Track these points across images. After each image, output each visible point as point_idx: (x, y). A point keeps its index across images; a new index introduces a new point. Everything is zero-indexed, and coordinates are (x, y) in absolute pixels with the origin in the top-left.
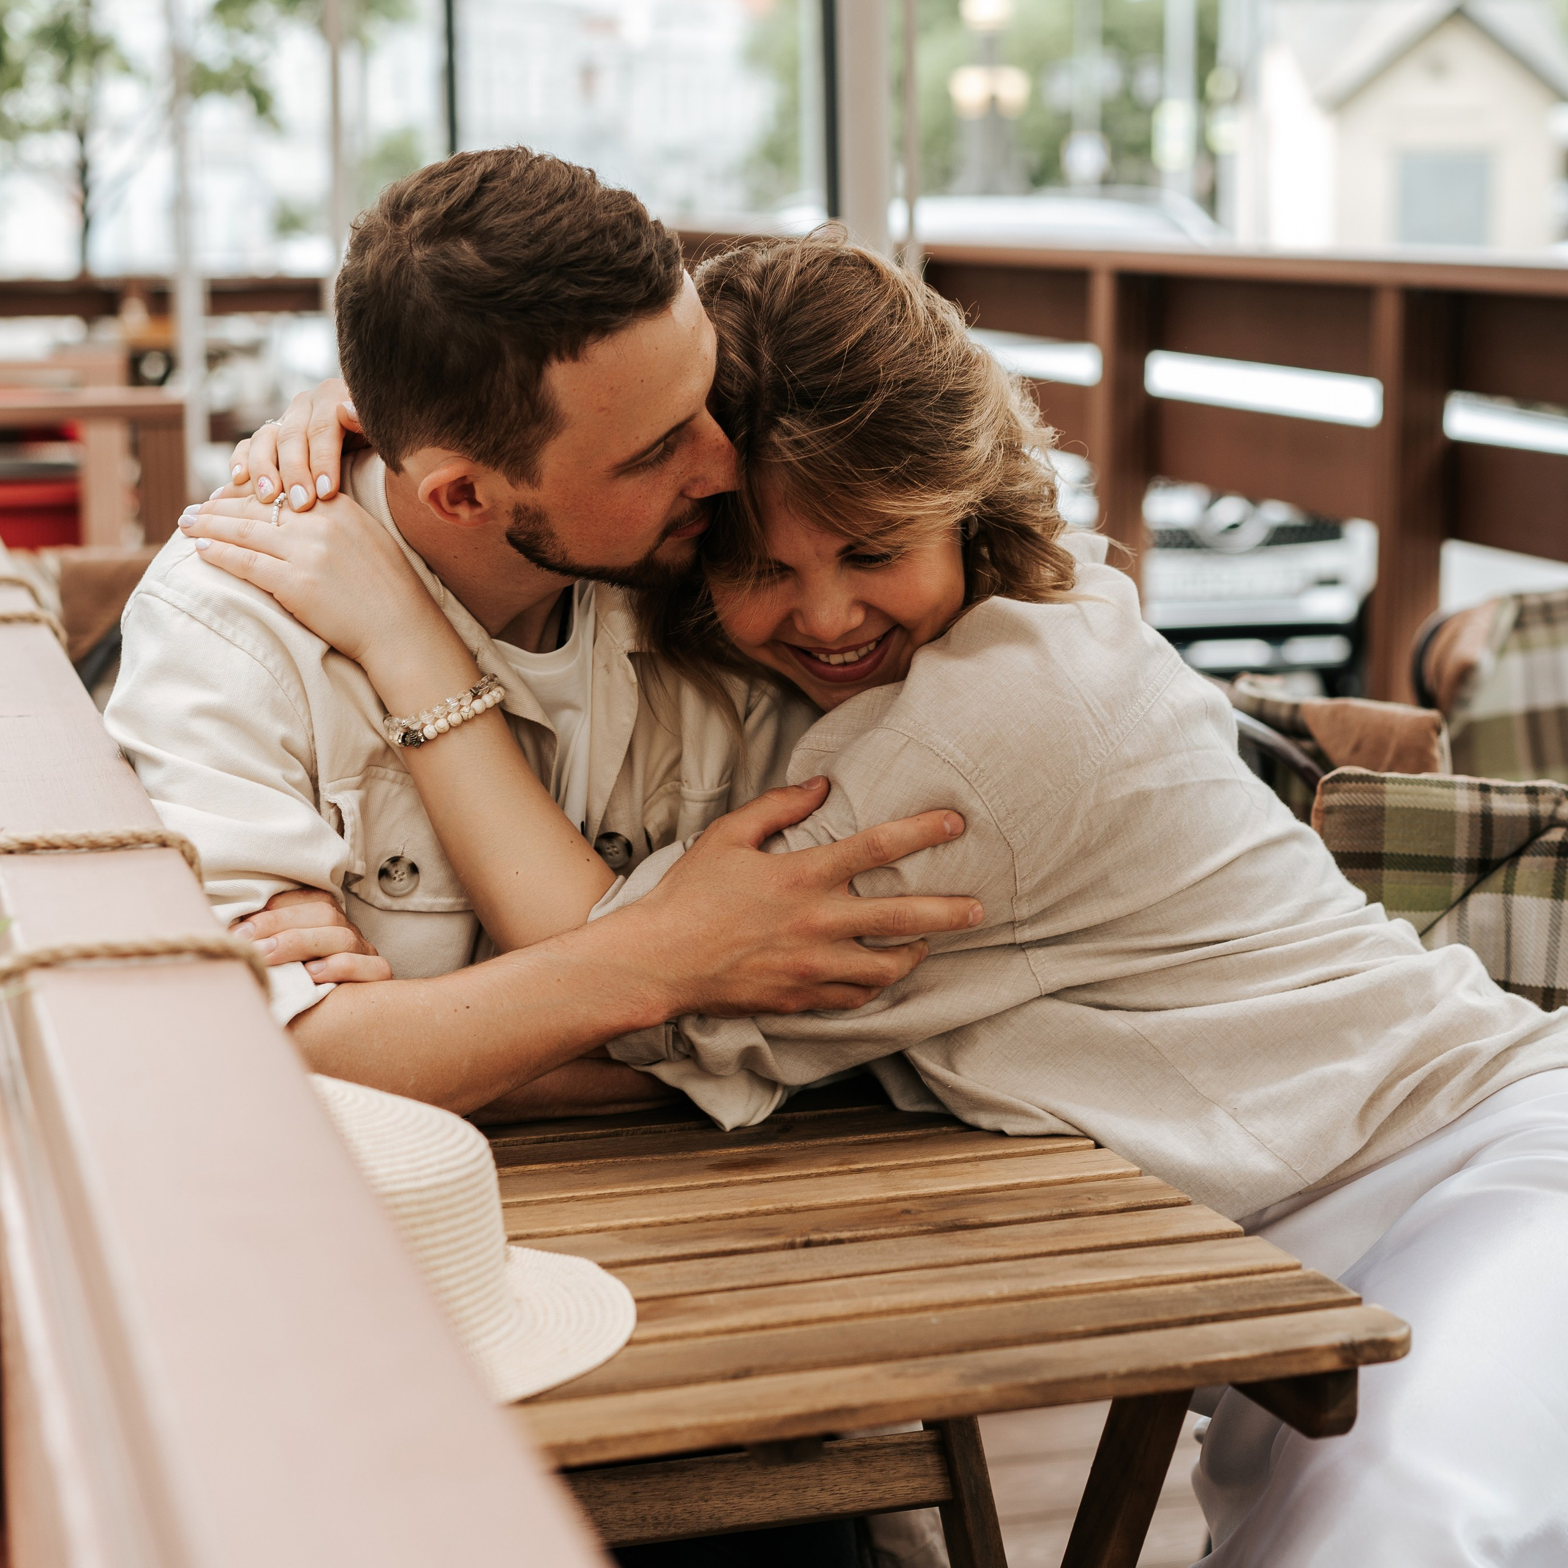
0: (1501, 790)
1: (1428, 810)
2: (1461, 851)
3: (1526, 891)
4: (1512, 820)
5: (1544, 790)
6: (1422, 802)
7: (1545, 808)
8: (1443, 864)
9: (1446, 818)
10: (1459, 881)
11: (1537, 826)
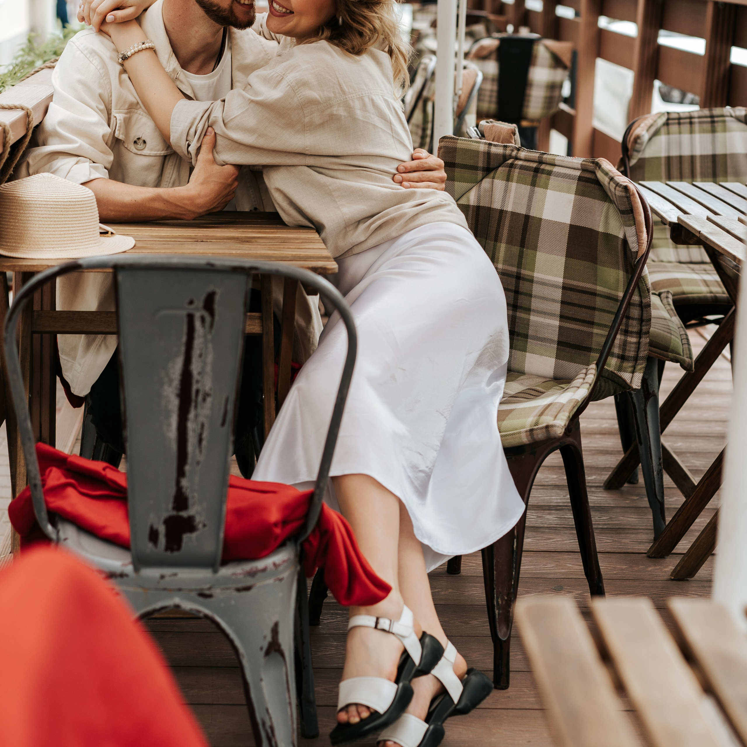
0: (495, 145)
1: (470, 150)
2: (481, 164)
3: (498, 178)
4: (497, 155)
5: (509, 146)
6: (469, 147)
7: (508, 152)
8: (475, 168)
9: (476, 153)
10: (480, 174)
11: (505, 158)
